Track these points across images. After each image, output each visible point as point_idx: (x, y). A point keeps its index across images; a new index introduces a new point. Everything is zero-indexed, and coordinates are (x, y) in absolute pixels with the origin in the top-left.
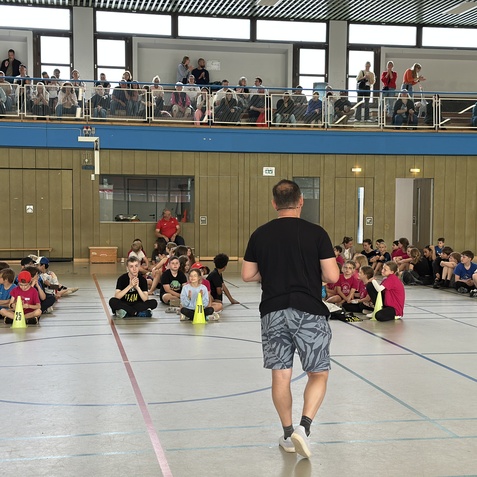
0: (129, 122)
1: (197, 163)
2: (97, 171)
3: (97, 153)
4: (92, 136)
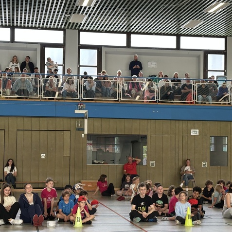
0: (105, 100)
1: (149, 127)
2: (86, 132)
3: (86, 121)
4: (84, 109)
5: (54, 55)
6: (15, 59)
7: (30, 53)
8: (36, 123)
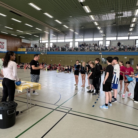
5: (101, 43)
6: (94, 44)
7: (96, 43)
8: (92, 56)
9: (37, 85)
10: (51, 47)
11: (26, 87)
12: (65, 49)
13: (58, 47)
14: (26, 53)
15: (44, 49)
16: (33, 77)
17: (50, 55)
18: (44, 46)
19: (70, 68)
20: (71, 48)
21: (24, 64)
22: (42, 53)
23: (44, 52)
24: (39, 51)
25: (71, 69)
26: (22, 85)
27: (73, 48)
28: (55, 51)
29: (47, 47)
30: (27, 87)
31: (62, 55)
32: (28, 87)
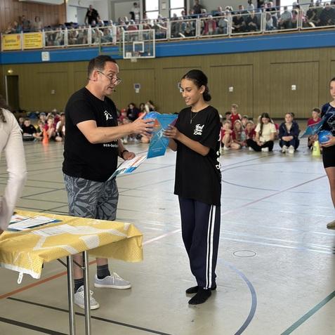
9: (122, 235)
10: (179, 14)
11: (63, 250)
12: (257, 20)
13: (216, 14)
14: (46, 57)
15: (141, 31)
16: (76, 190)
17: (170, 62)
18: (136, 11)
19: (289, 127)
20: (290, 9)
21: (37, 116)
22: (128, 56)
23: (138, 47)
24: (115, 41)
25: (295, 130)
26: (39, 238)
27: (304, 9)
28: (198, 35)
29: (152, 16)
30: (68, 247)
31: (238, 58)
32: (75, 247)
